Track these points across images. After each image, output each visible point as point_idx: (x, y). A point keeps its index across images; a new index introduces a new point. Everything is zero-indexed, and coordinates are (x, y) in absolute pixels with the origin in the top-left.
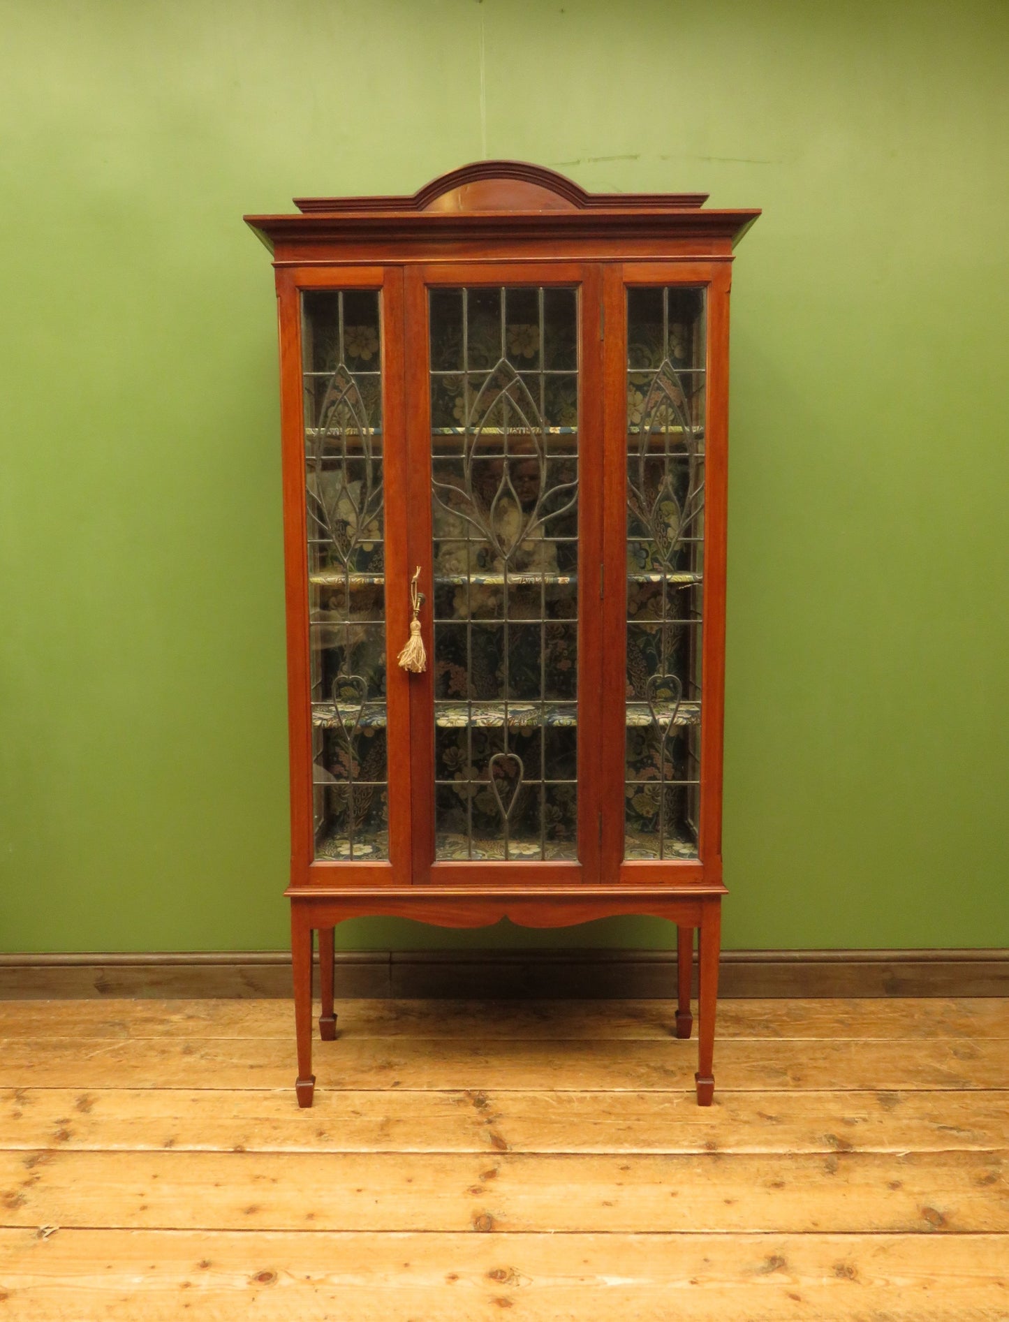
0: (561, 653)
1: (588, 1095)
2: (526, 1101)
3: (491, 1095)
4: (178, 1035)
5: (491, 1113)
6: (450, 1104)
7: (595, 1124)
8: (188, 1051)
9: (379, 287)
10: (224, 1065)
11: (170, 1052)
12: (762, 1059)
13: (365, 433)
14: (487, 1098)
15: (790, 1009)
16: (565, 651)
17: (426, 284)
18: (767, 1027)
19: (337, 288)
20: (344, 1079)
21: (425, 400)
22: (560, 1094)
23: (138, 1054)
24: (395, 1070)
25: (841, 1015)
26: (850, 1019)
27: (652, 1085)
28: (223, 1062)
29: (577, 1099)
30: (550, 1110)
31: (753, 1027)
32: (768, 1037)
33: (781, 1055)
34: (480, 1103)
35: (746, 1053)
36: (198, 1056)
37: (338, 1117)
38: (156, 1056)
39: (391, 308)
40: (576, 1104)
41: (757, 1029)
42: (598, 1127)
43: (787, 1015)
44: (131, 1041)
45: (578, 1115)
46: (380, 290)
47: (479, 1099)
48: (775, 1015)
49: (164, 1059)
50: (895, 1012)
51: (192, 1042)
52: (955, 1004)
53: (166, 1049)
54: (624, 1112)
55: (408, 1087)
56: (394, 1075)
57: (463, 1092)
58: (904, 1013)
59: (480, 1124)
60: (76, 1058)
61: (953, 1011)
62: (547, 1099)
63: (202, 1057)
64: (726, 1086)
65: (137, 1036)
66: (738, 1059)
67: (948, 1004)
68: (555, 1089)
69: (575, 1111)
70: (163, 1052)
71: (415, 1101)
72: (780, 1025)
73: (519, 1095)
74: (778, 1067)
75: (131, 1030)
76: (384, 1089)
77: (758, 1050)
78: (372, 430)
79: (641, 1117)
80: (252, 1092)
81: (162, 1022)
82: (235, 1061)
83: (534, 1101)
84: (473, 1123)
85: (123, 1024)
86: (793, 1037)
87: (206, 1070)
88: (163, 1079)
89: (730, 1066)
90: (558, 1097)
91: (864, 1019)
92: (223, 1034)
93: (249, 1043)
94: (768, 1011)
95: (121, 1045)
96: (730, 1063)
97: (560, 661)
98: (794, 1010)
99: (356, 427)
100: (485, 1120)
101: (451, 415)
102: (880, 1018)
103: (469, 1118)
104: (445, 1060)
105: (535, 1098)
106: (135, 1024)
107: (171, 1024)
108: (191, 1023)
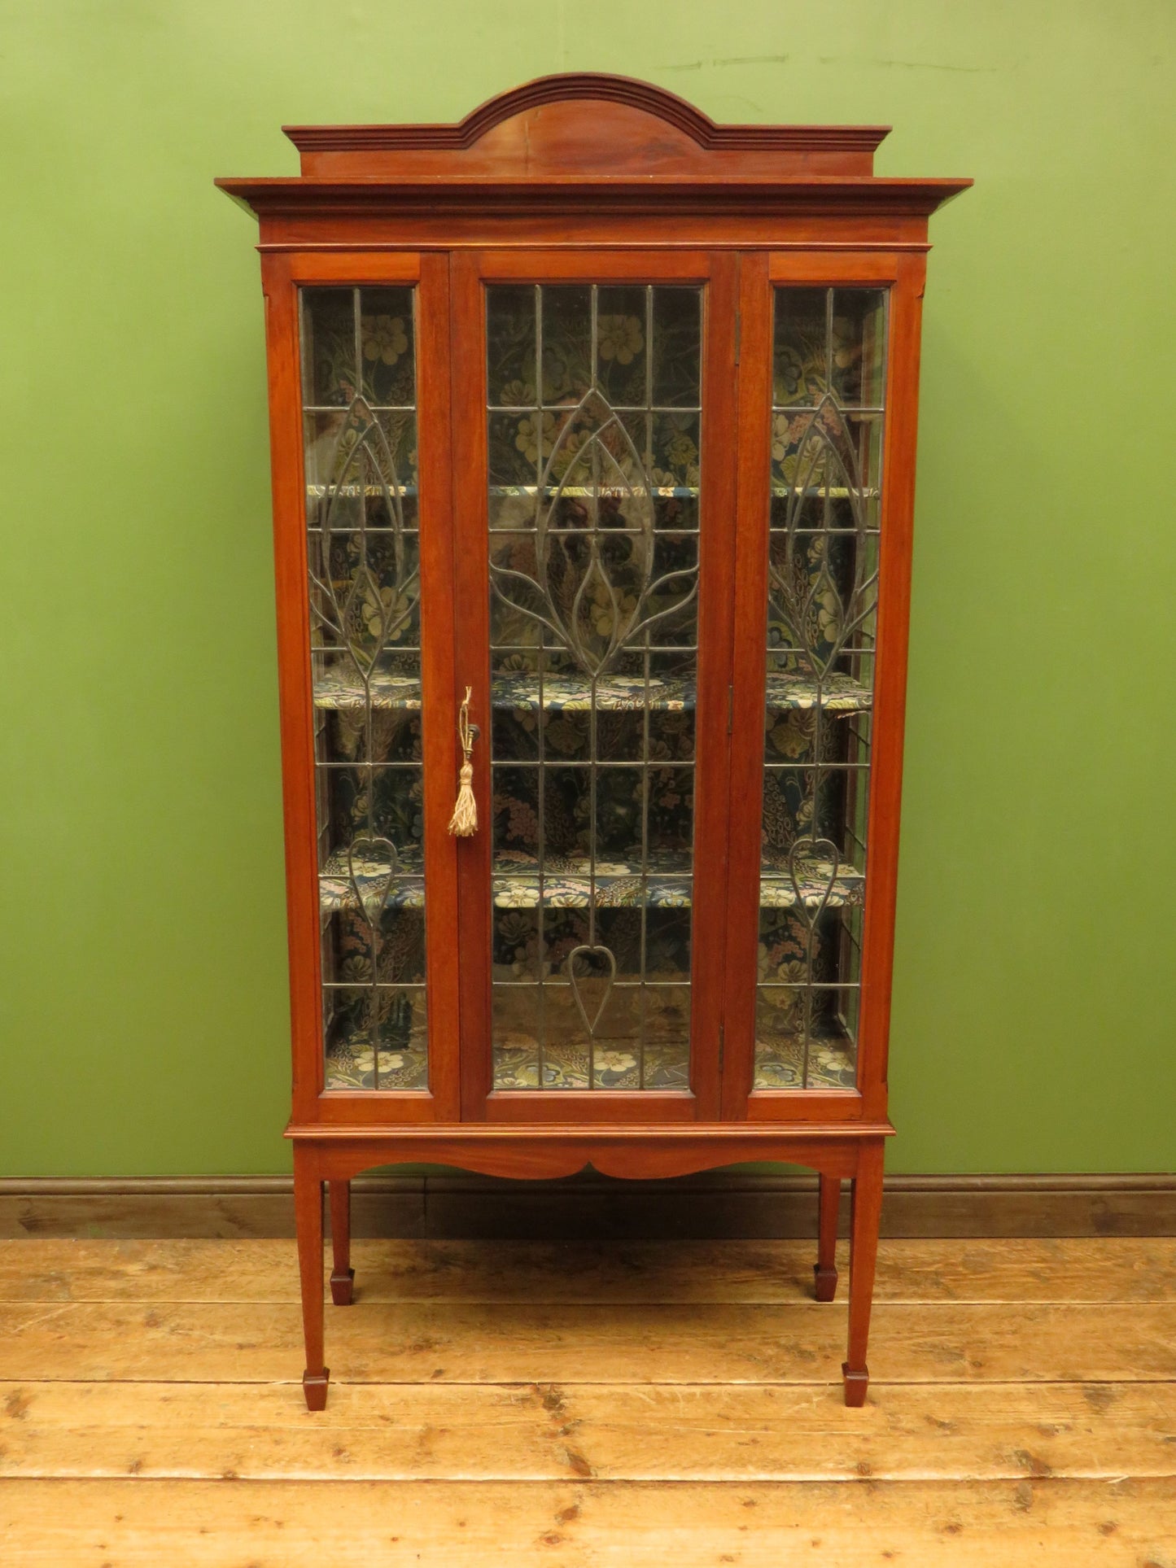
0: (666, 785)
1: (697, 1390)
2: (615, 1400)
3: (567, 1390)
4: (138, 1297)
5: (568, 1419)
6: (512, 1405)
7: (709, 1434)
8: (153, 1322)
9: (413, 283)
10: (203, 1343)
11: (128, 1323)
12: (930, 1334)
13: (392, 493)
14: (561, 1395)
15: (967, 1256)
16: (672, 782)
17: (482, 279)
18: (937, 1284)
19: (353, 283)
20: (367, 1365)
21: (480, 454)
22: (660, 1388)
23: (85, 1326)
24: (435, 1351)
27: (783, 1375)
28: (202, 1338)
29: (682, 1396)
30: (647, 1414)
31: (917, 1284)
32: (939, 1299)
33: (955, 1328)
34: (553, 1402)
35: (910, 1326)
36: (167, 1329)
37: (361, 1425)
38: (110, 1329)
39: (431, 313)
40: (682, 1404)
41: (923, 1288)
42: (712, 1438)
44: (76, 1305)
45: (685, 1421)
46: (414, 287)
47: (550, 1396)
48: (946, 1263)
50: (1107, 1259)
51: (156, 1308)
53: (121, 1318)
54: (747, 1416)
55: (453, 1378)
56: (434, 1360)
57: (529, 1387)
58: (1120, 1261)
59: (553, 1435)
60: (3, 1332)
62: (642, 1396)
63: (173, 1331)
64: (883, 1376)
65: (83, 1297)
66: (898, 1333)
68: (653, 1381)
69: (682, 1416)
70: (119, 1323)
71: (463, 1399)
72: (955, 1283)
73: (605, 1390)
74: (952, 1345)
75: (73, 1288)
76: (421, 1381)
77: (925, 1318)
78: (403, 489)
79: (771, 1424)
80: (243, 1387)
81: (118, 1274)
82: (217, 1337)
83: (625, 1399)
84: (544, 1434)
85: (62, 1279)
86: (973, 1299)
87: (180, 1352)
88: (121, 1365)
89: (889, 1344)
90: (658, 1394)
92: (199, 1294)
93: (236, 1309)
94: (937, 1258)
95: (61, 1311)
96: (887, 1341)
97: (664, 796)
99: (380, 484)
100: (561, 1429)
101: (512, 445)
103: (538, 1426)
104: (503, 1337)
105: (627, 1394)
106: (78, 1279)
107: (127, 1278)
108: (154, 1278)
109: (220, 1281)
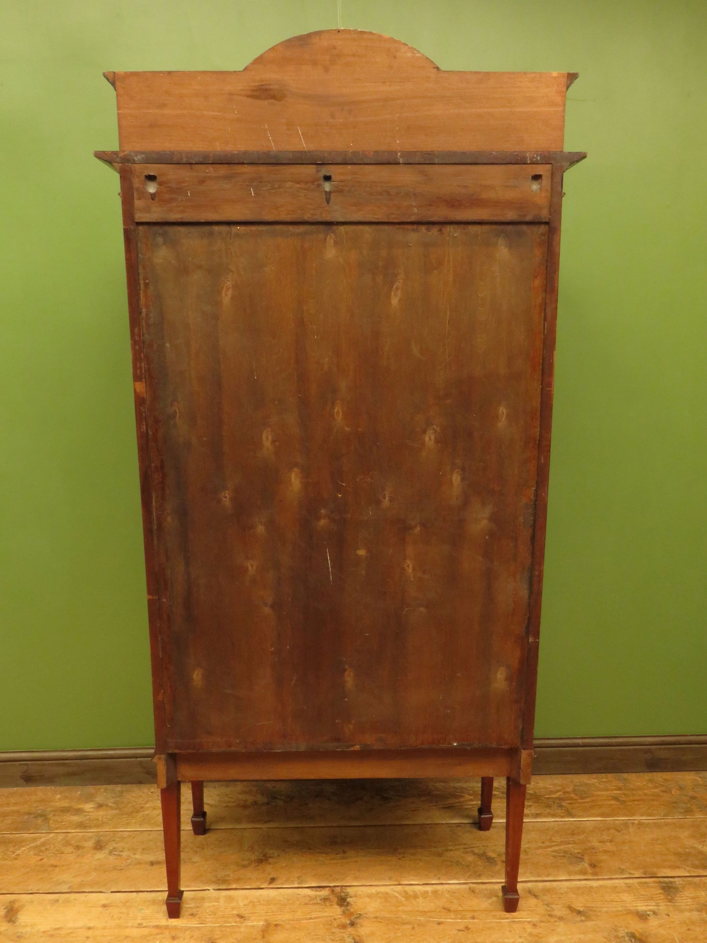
1: (429, 888)
2: (380, 898)
3: (349, 890)
4: (90, 827)
5: (352, 914)
6: (318, 904)
7: (439, 924)
8: (99, 846)
10: (129, 861)
11: (83, 848)
12: (562, 843)
14: (347, 895)
15: (576, 786)
18: (561, 806)
20: (229, 875)
22: (407, 888)
23: (57, 850)
24: (270, 864)
25: (616, 792)
26: (623, 796)
27: (479, 876)
28: (129, 857)
29: (421, 894)
30: (400, 908)
31: (549, 806)
32: (562, 817)
33: (576, 838)
34: (342, 901)
35: (548, 837)
36: (107, 851)
37: (225, 922)
38: (72, 853)
40: (421, 900)
41: (553, 808)
42: (441, 927)
43: (574, 791)
44: (52, 835)
45: (424, 913)
47: (341, 896)
48: (564, 793)
49: (78, 856)
50: (656, 787)
51: (102, 836)
52: (701, 777)
53: (80, 844)
54: (461, 909)
55: (282, 884)
56: (269, 869)
57: (328, 889)
58: (664, 789)
59: (344, 927)
60: (5, 856)
61: (700, 785)
62: (396, 894)
63: (110, 853)
64: (539, 876)
65: (57, 829)
66: (543, 843)
67: (695, 778)
68: (402, 883)
69: (421, 908)
70: (78, 848)
71: (288, 900)
72: (570, 804)
73: (373, 890)
74: (576, 851)
75: (51, 822)
76: (263, 887)
77: (557, 832)
79: (476, 914)
80: (153, 894)
81: (79, 811)
82: (138, 856)
83: (386, 897)
84: (338, 926)
85: (45, 816)
86: (582, 817)
87: (115, 868)
88: (78, 879)
89: (538, 851)
90: (406, 892)
91: (634, 795)
92: (128, 824)
93: (149, 835)
94: (558, 788)
95: (43, 840)
96: (537, 848)
98: (579, 786)
100: (348, 922)
102: (646, 795)
103: (335, 919)
104: (311, 851)
105: (387, 893)
106: (54, 815)
107: (85, 814)
108: (101, 813)
109: (140, 814)
